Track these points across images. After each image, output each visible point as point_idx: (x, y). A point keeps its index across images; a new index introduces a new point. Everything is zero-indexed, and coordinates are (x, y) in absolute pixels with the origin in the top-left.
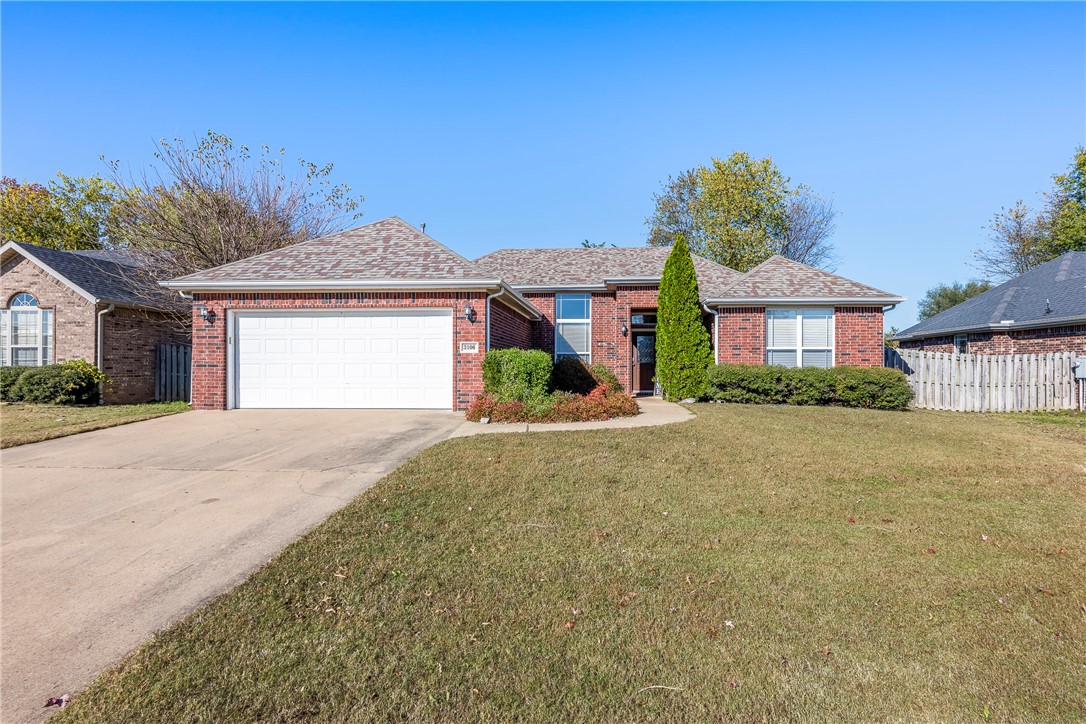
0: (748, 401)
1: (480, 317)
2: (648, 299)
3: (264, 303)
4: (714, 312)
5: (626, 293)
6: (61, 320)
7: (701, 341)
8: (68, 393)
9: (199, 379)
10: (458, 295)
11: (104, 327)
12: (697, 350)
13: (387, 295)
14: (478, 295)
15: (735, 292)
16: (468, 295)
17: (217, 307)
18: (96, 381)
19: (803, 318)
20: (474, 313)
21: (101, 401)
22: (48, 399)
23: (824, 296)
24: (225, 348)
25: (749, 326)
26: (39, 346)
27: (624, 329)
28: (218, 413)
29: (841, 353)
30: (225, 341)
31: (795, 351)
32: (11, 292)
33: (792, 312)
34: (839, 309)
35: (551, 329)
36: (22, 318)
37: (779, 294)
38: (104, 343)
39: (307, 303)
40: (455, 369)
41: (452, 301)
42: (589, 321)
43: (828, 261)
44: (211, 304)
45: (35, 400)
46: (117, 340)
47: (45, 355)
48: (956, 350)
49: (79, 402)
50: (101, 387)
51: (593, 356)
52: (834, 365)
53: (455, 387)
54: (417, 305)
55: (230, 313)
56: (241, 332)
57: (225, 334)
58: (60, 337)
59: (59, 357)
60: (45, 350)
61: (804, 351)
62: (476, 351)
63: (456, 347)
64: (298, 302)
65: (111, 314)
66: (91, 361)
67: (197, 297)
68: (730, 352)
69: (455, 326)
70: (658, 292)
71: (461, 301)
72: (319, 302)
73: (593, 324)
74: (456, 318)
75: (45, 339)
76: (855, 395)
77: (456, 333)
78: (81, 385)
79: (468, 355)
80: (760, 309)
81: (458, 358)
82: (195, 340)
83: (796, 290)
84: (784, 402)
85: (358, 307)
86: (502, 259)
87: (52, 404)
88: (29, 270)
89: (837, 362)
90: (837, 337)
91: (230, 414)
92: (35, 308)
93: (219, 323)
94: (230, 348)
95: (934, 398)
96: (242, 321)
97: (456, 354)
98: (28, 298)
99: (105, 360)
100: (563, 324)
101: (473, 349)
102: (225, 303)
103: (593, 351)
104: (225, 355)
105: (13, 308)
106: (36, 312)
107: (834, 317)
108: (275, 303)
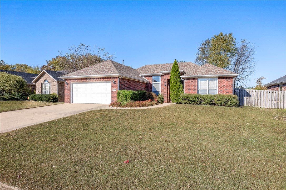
0: (190, 104)
1: (117, 83)
2: (168, 77)
3: (76, 81)
4: (184, 80)
5: (166, 75)
6: (52, 85)
7: (180, 88)
8: (51, 100)
9: (66, 97)
10: (112, 78)
11: (59, 86)
12: (179, 90)
13: (98, 78)
14: (116, 78)
15: (189, 74)
16: (114, 78)
17: (68, 82)
18: (57, 97)
19: (209, 81)
20: (115, 82)
21: (58, 101)
22: (48, 101)
23: (214, 74)
24: (70, 90)
25: (193, 83)
26: (49, 90)
27: (165, 85)
28: (69, 104)
29: (220, 91)
30: (70, 89)
31: (206, 90)
32: (44, 80)
33: (205, 79)
34: (219, 78)
35: (151, 85)
36: (46, 85)
37: (201, 74)
38: (59, 90)
39: (84, 80)
40: (112, 95)
41: (111, 79)
42: (160, 83)
43: (253, 62)
44: (68, 81)
45: (46, 101)
46: (62, 89)
47: (49, 92)
48: (279, 89)
49: (54, 102)
50: (58, 98)
51: (161, 92)
52: (218, 94)
53: (112, 99)
54: (104, 81)
55: (71, 83)
56: (74, 87)
57: (70, 87)
58: (52, 88)
59: (51, 92)
60: (49, 91)
61: (209, 90)
62: (116, 91)
63: (112, 90)
64: (82, 80)
65: (60, 84)
66: (56, 93)
67: (65, 80)
68: (188, 90)
69: (112, 85)
70: (170, 75)
71: (113, 79)
72: (86, 80)
73: (161, 83)
74: (112, 83)
75: (49, 88)
76: (220, 102)
77: (112, 87)
78: (54, 98)
79: (114, 91)
80: (196, 79)
81: (112, 92)
82: (65, 89)
83: (207, 73)
84: (199, 104)
85: (93, 81)
86: (145, 68)
87: (49, 102)
88: (47, 75)
89: (219, 93)
90: (219, 86)
91: (71, 104)
92: (48, 83)
93: (69, 85)
94: (71, 90)
95: (258, 104)
96: (74, 85)
97: (112, 91)
98: (47, 81)
99: (59, 93)
100: (154, 84)
101: (115, 90)
102: (70, 81)
103: (161, 90)
104: (70, 92)
105: (45, 83)
106: (48, 84)
107: (218, 80)
108: (78, 81)
